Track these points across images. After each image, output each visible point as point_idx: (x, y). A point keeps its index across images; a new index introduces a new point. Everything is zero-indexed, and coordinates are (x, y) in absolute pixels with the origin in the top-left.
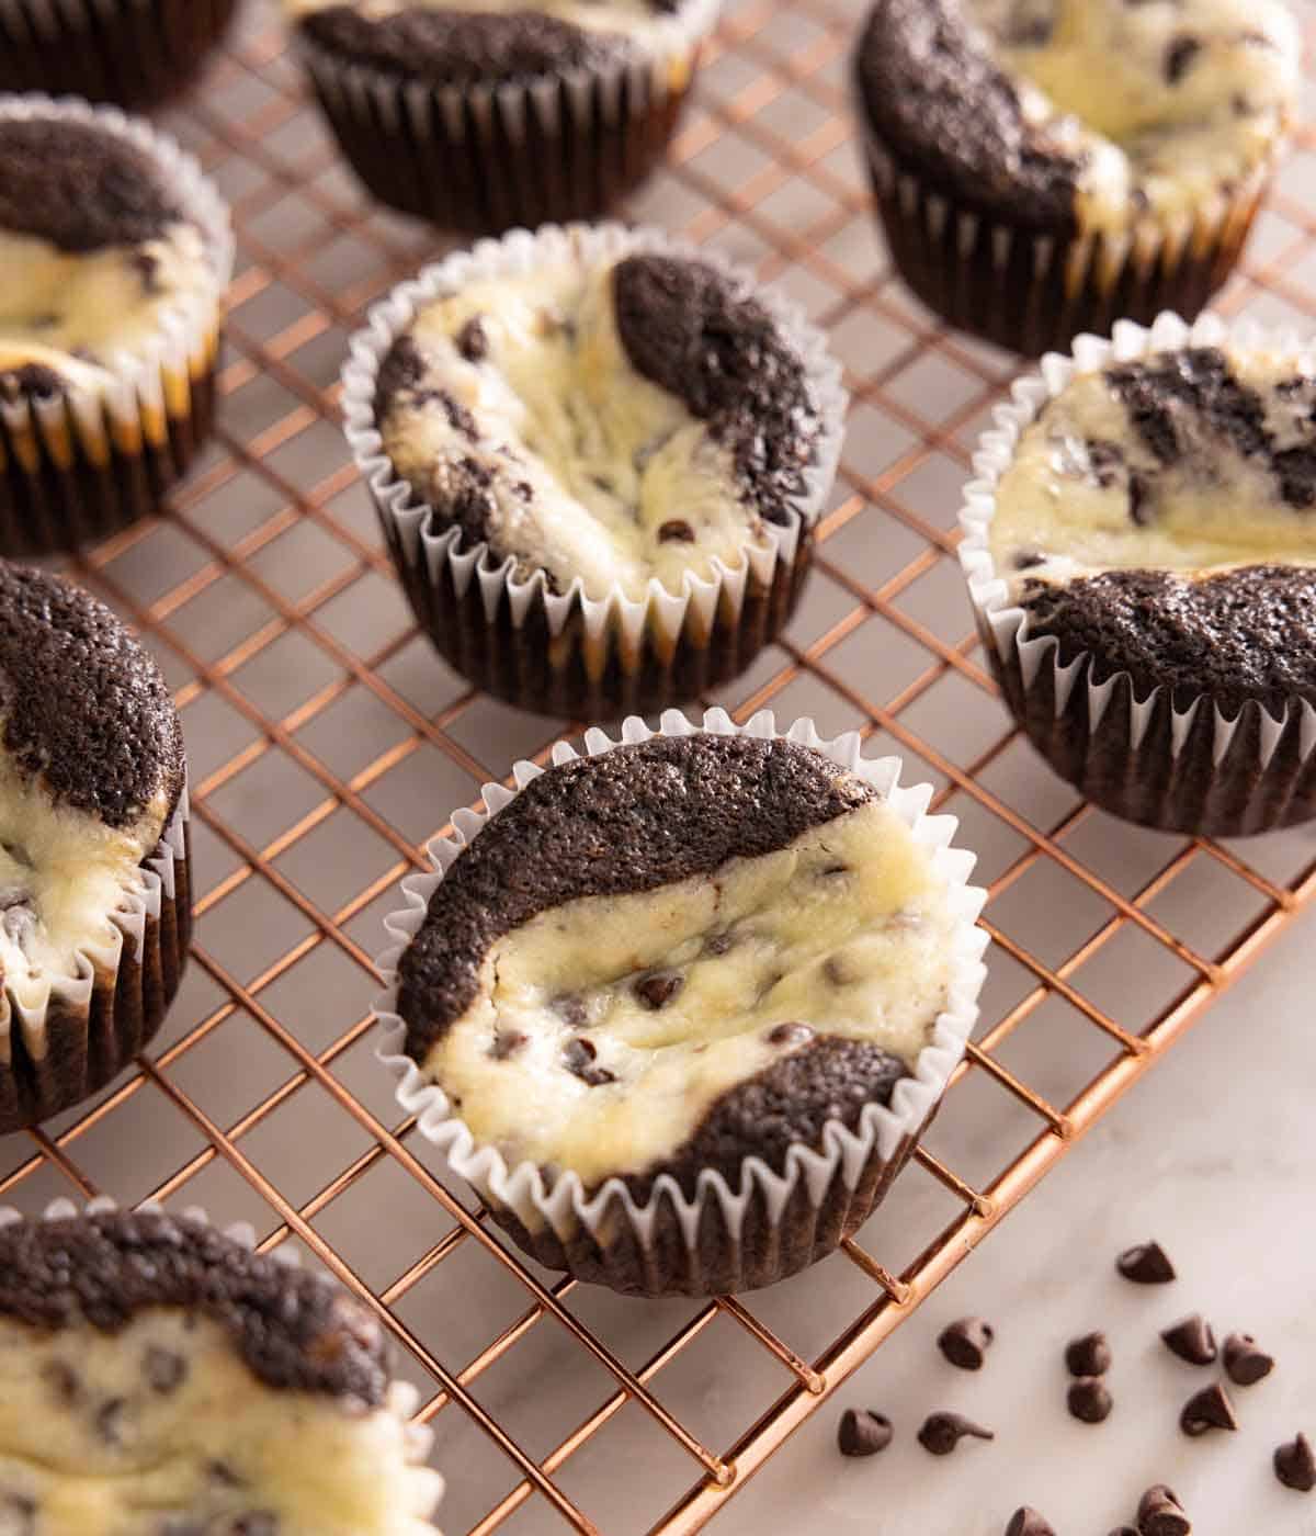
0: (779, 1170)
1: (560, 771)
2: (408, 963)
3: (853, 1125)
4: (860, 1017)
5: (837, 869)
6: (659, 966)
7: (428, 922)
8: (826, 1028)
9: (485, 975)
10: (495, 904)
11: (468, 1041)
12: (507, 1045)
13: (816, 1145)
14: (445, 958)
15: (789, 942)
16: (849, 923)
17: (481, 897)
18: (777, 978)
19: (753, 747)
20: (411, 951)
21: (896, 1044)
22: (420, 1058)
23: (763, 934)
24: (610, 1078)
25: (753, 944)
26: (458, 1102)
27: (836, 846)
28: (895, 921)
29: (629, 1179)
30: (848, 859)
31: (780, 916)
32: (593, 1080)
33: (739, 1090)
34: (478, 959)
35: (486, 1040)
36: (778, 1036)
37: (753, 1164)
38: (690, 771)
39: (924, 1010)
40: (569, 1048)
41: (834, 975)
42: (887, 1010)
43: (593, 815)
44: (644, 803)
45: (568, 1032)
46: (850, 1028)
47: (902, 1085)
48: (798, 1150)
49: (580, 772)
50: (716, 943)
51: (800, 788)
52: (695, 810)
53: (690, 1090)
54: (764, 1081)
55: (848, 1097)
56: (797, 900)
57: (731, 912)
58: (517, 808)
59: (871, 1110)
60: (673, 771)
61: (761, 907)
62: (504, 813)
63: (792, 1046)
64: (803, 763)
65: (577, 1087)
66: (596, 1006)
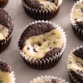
0: (52, 58)
1: (31, 25)
2: (19, 42)
3: (57, 54)
4: (57, 46)
5: (54, 34)
6: (40, 42)
7: (21, 39)
8: (54, 47)
9: (26, 43)
10: (26, 37)
11: (25, 48)
12: (28, 49)
13: (55, 56)
14: (23, 42)
15: (50, 40)
16: (55, 38)
17: (25, 36)
18: (50, 43)
19: (46, 23)
20: (20, 41)
21: (60, 48)
22: (22, 50)
23: (48, 40)
24: (37, 52)
25: (47, 40)
26: (25, 53)
27: (54, 32)
28: (59, 38)
29: (40, 59)
30: (55, 33)
31: (50, 38)
32: (36, 52)
33: (48, 52)
34: (25, 41)
35: (27, 48)
36: (51, 48)
37: (50, 58)
38: (41, 25)
39: (62, 45)
40: (33, 49)
41: (55, 43)
42: (59, 45)
43: (34, 29)
44: (38, 28)
45: (33, 48)
46: (56, 47)
47: (61, 51)
48: (53, 56)
49: (32, 25)
50: (44, 40)
51: (50, 27)
52: (42, 28)
53: (44, 52)
54: (50, 51)
55: (57, 52)
56: (51, 36)
57: (45, 38)
58: (27, 28)
59: (59, 53)
60: (40, 25)
61: (48, 37)
62: (26, 29)
63: (52, 49)
64: (50, 25)
65: (34, 52)
66: (35, 46)
